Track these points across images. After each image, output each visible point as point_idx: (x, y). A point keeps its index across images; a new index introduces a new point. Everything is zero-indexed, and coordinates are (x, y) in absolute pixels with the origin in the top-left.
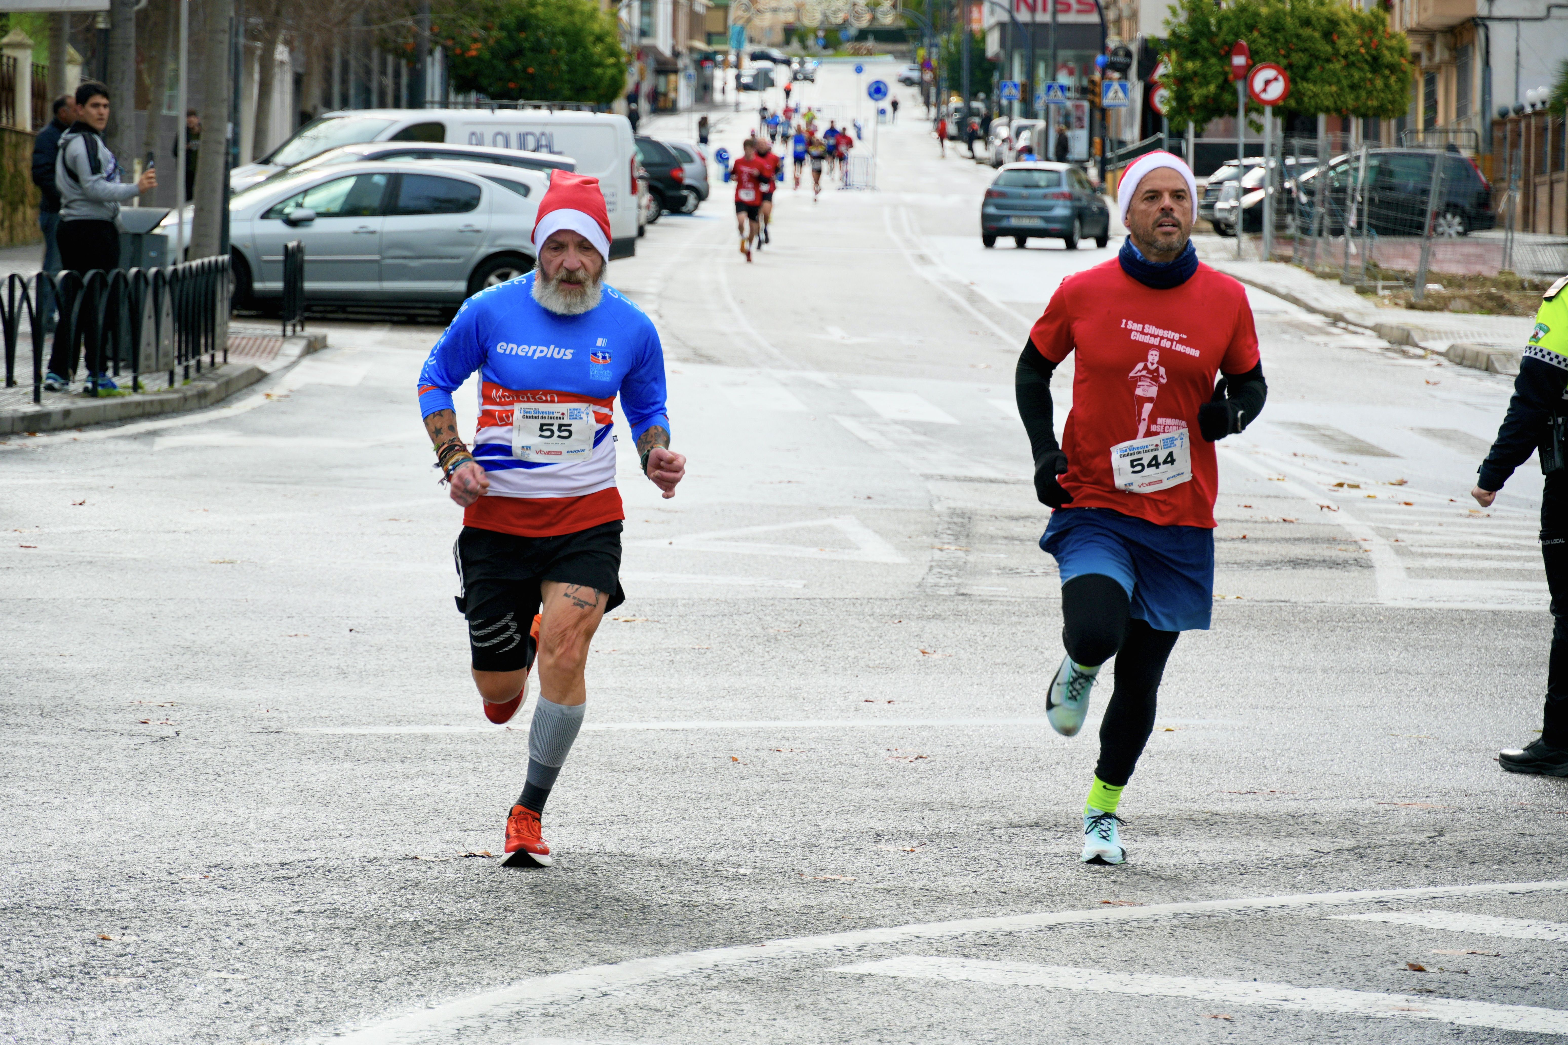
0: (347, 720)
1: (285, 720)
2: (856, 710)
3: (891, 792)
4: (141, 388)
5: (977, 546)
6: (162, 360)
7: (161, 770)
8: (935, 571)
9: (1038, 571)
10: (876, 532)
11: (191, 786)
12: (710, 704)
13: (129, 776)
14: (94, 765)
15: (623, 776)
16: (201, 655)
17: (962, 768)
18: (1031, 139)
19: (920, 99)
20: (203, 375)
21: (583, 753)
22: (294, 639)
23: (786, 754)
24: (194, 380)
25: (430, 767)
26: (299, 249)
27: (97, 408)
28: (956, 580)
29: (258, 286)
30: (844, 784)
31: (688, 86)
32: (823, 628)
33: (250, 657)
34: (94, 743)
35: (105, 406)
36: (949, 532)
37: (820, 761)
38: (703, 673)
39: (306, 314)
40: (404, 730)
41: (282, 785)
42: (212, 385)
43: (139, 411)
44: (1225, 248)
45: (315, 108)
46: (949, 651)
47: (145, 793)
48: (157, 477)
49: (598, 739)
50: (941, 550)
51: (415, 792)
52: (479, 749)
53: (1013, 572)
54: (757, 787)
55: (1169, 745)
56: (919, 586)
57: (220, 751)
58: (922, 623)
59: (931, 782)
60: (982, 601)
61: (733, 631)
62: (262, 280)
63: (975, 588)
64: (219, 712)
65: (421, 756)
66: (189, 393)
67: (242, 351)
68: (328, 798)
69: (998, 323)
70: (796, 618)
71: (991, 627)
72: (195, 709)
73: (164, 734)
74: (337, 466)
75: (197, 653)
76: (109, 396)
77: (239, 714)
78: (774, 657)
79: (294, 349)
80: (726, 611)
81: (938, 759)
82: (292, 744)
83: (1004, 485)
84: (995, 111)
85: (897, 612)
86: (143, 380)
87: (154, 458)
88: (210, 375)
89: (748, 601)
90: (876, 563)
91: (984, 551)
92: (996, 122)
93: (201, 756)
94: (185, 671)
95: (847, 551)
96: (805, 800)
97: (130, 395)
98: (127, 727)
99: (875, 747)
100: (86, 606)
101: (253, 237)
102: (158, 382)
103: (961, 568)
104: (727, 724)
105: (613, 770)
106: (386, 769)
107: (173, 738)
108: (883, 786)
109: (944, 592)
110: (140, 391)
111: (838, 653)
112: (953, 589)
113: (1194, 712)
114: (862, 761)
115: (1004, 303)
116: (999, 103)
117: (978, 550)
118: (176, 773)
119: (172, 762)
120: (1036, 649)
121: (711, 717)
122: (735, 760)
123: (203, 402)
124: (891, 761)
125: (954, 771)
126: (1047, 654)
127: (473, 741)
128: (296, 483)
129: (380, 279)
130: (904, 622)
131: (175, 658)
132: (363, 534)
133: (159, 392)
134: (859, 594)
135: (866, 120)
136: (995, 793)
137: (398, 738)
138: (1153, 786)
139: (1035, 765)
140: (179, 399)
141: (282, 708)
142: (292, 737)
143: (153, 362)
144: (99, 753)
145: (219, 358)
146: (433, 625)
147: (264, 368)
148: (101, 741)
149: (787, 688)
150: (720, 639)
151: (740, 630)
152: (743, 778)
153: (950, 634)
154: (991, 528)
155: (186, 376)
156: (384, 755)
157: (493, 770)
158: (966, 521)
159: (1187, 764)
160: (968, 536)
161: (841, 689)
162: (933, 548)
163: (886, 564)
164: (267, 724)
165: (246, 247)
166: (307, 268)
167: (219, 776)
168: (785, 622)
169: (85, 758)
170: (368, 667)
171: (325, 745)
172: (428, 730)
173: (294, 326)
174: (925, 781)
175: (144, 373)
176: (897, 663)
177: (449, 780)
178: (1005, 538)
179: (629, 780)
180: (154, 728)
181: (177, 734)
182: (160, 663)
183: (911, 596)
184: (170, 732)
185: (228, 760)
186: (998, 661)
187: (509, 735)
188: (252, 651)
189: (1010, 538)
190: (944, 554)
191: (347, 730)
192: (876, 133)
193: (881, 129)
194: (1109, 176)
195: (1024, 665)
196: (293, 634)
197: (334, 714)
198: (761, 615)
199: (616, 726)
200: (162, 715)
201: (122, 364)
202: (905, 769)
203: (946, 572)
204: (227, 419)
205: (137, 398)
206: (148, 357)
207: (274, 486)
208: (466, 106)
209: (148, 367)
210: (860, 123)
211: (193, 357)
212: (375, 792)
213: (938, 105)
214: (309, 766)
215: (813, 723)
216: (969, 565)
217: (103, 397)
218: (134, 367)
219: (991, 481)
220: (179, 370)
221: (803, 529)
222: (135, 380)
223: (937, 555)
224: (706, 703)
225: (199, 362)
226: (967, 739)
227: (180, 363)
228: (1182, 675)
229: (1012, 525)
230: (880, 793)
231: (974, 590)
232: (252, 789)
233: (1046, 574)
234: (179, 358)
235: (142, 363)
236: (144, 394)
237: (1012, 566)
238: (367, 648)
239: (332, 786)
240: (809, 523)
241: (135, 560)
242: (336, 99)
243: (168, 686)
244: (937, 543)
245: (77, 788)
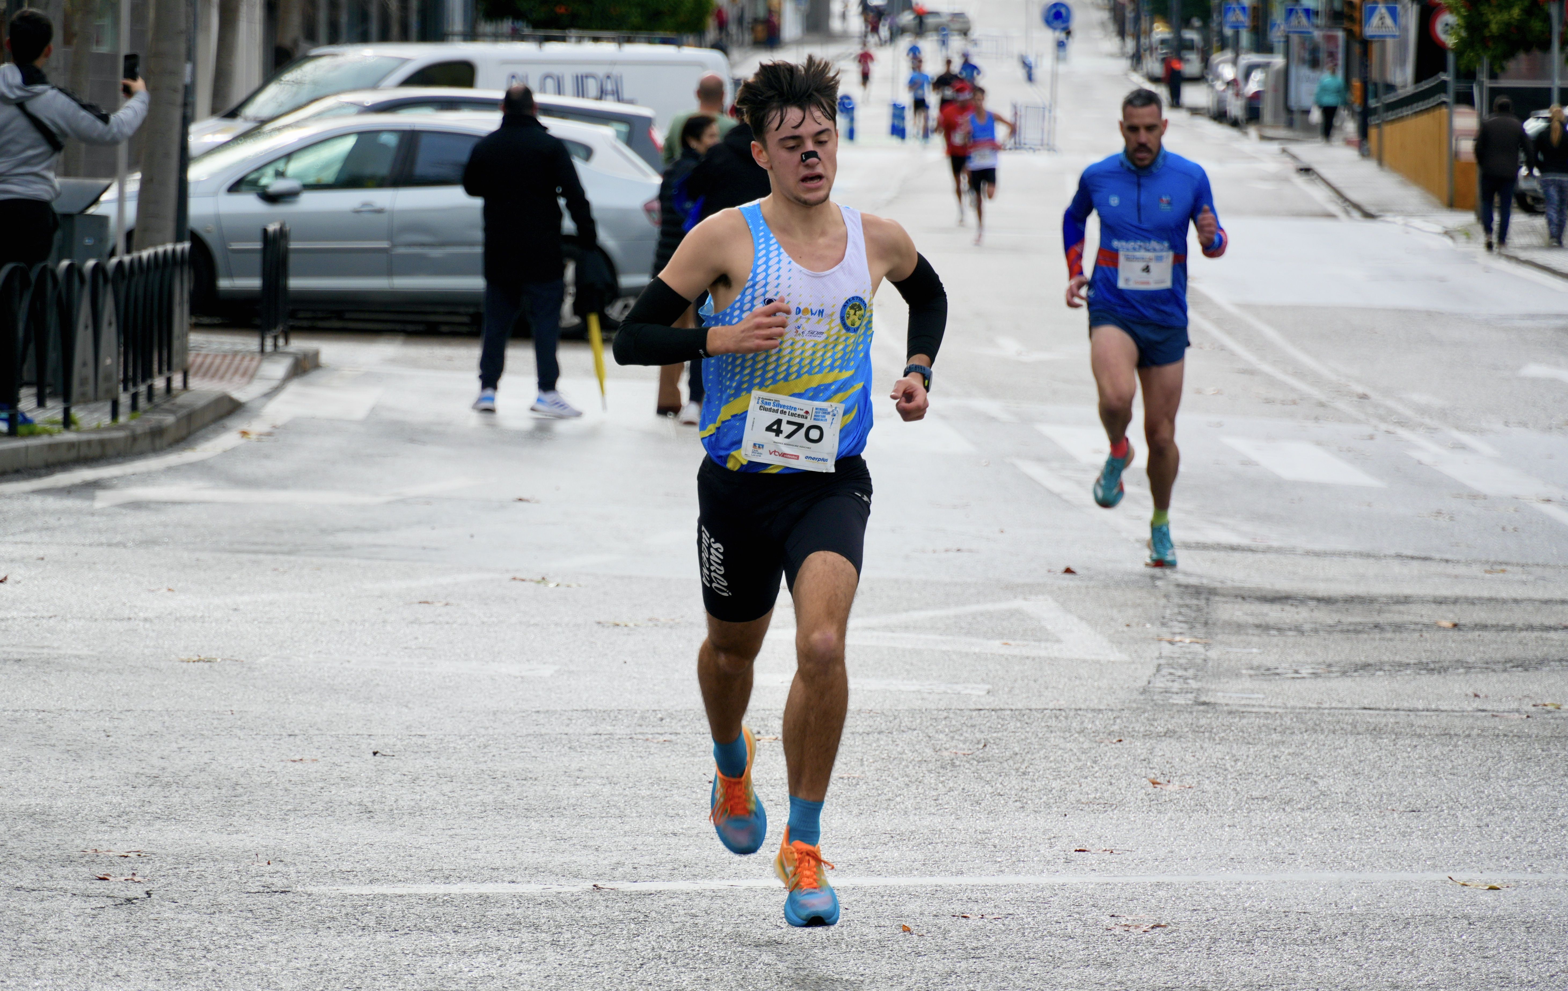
0: (376, 875)
1: (293, 875)
2: (1068, 861)
3: (1121, 972)
4: (74, 423)
5: (1220, 637)
6: (102, 386)
7: (129, 944)
8: (1165, 671)
9: (1305, 671)
10: (1081, 618)
11: (172, 965)
12: (868, 853)
13: (87, 951)
14: (40, 936)
15: (755, 953)
16: (174, 787)
17: (1215, 941)
18: (1265, 83)
19: (1112, 27)
20: (156, 406)
21: (700, 921)
22: (298, 766)
23: (974, 921)
24: (145, 412)
25: (494, 939)
26: (282, 235)
27: (15, 451)
28: (1193, 684)
29: (224, 283)
30: (1055, 962)
31: (797, 9)
32: (1017, 750)
33: (240, 790)
34: (37, 907)
35: (27, 448)
36: (1180, 618)
37: (1022, 930)
38: (856, 811)
39: (292, 323)
40: (455, 889)
41: (294, 964)
42: (170, 419)
43: (73, 454)
44: (1533, 231)
45: (295, 43)
46: (1188, 780)
47: (110, 974)
48: (101, 544)
49: (719, 902)
50: (1171, 643)
51: (475, 973)
52: (558, 914)
53: (1270, 673)
54: (939, 967)
55: (1494, 909)
56: (1144, 691)
57: (206, 918)
58: (1149, 743)
59: (1173, 959)
60: (1230, 713)
61: (894, 754)
62: (230, 275)
63: (1220, 694)
64: (203, 865)
65: (480, 925)
66: (139, 430)
67: (209, 372)
68: (357, 982)
69: (1230, 333)
70: (978, 735)
71: (1244, 748)
72: (170, 859)
73: (130, 895)
74: (343, 530)
75: (168, 785)
76: (32, 434)
77: (230, 867)
78: (951, 790)
79: (277, 369)
80: (883, 727)
81: (1182, 929)
82: (304, 908)
83: (1250, 554)
84: (1215, 44)
85: (1116, 728)
86: (77, 413)
87: (96, 519)
88: (167, 406)
89: (912, 712)
90: (1084, 661)
91: (1230, 645)
92: (1216, 58)
93: (183, 925)
94: (153, 808)
95: (1043, 645)
96: (1004, 984)
97: (59, 432)
98: (80, 885)
99: (1095, 912)
100: (15, 721)
101: (218, 218)
102: (96, 415)
103: (1201, 668)
104: (893, 881)
105: (742, 945)
106: (434, 941)
107: (143, 900)
108: (1109, 965)
109: (1179, 700)
110: (73, 427)
111: (1038, 784)
112: (1190, 696)
113: (1526, 864)
114: (1079, 931)
115: (1240, 306)
116: (1221, 33)
117: (1221, 643)
118: (150, 947)
119: (144, 933)
120: (1307, 778)
121: (871, 872)
122: (906, 929)
123: (158, 443)
124: (1118, 931)
125: (1204, 944)
126: (1322, 784)
127: (548, 904)
128: (290, 553)
129: (390, 272)
130: (1126, 742)
131: (140, 791)
132: (385, 622)
133: (98, 429)
134: (1063, 703)
135: (1039, 56)
136: (1262, 974)
137: (448, 900)
138: (1475, 965)
139: (1313, 936)
140: (126, 438)
141: (288, 859)
142: (304, 899)
143: (90, 389)
144: (45, 921)
145: (177, 381)
146: (485, 747)
147: (239, 395)
148: (46, 904)
149: (971, 831)
150: (877, 765)
151: (903, 753)
152: (918, 954)
153: (1189, 757)
154: (1239, 613)
155: (134, 407)
156: (430, 923)
157: (579, 943)
158: (1202, 603)
159: (1520, 934)
160: (1206, 624)
161: (1044, 833)
162: (1160, 640)
163: (1098, 662)
164: (270, 880)
165: (209, 232)
166: (292, 259)
167: (209, 951)
168: (965, 742)
169: (26, 926)
170: (401, 802)
171: (350, 910)
172: (488, 888)
173: (276, 338)
174: (1167, 959)
175: (78, 403)
176: (1119, 798)
177: (519, 957)
178: (1258, 626)
179: (765, 958)
180: (117, 887)
181: (149, 894)
182: (119, 798)
183: (1134, 705)
184: (137, 891)
185: (220, 929)
186: (1255, 794)
187: (597, 896)
188: (242, 781)
189: (1264, 628)
190: (1175, 648)
191: (377, 889)
192: (1055, 76)
193: (1062, 68)
194: (1373, 132)
195: (1291, 800)
196: (297, 757)
197: (359, 867)
198: (931, 731)
199: (743, 884)
200: (126, 868)
201: (48, 390)
202: (1137, 942)
203: (1180, 672)
204: (192, 465)
205: (69, 436)
206: (83, 382)
207: (261, 557)
208: (496, 37)
209: (83, 394)
210: (1031, 59)
211: (144, 380)
212: (420, 974)
213: (1137, 37)
214: (329, 939)
215: (1009, 879)
216: (1210, 664)
217: (24, 436)
218: (66, 397)
219: (1233, 548)
220: (125, 399)
221: (982, 614)
222: (67, 412)
223: (1167, 649)
224: (862, 853)
225: (150, 388)
226: (1219, 901)
227: (126, 389)
228: (1507, 813)
229: (1266, 608)
230: (1106, 974)
231: (1219, 698)
232: (253, 969)
233: (1315, 675)
234: (125, 382)
235: (76, 389)
236: (78, 431)
237: (1269, 665)
238: (398, 777)
239: (362, 965)
240: (990, 607)
241: (78, 657)
242: (323, 31)
243: (132, 830)
244: (1165, 633)
245: (18, 967)
